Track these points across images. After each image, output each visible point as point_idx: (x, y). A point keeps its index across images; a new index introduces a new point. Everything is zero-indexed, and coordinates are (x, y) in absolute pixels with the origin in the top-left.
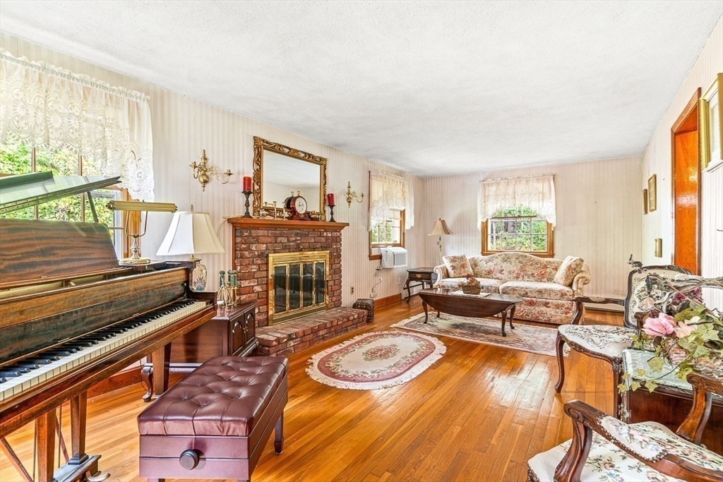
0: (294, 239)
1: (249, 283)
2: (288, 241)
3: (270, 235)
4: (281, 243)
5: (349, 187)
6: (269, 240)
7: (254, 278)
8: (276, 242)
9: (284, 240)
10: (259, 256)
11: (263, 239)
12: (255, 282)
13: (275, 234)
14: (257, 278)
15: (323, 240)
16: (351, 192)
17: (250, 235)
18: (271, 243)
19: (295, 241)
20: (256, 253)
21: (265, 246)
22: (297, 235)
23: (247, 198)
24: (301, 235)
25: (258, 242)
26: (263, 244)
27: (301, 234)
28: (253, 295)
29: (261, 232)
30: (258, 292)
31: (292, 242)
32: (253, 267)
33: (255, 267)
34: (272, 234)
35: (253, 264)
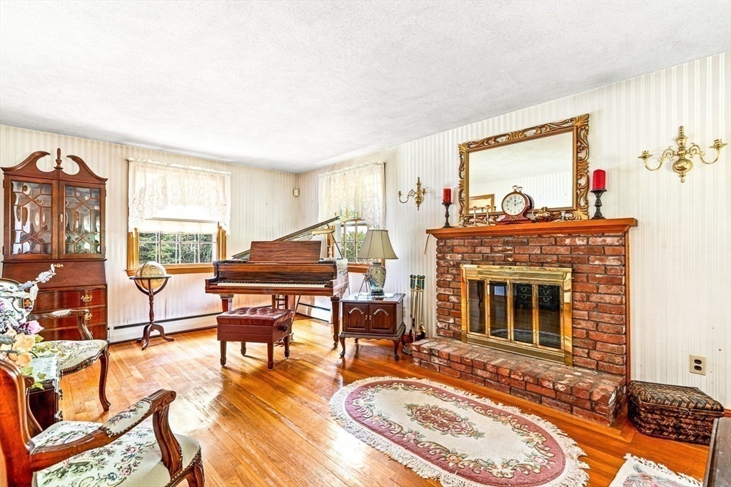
0: (501, 249)
1: (445, 291)
2: (492, 251)
3: (466, 244)
4: (481, 253)
5: (681, 137)
6: (465, 249)
7: (449, 287)
8: (474, 252)
9: (486, 250)
10: (454, 266)
11: (459, 249)
12: (450, 292)
13: (472, 243)
14: (453, 288)
15: (562, 250)
16: (688, 146)
17: (445, 245)
18: (467, 253)
19: (502, 251)
20: (452, 263)
21: (460, 255)
22: (507, 243)
23: (447, 209)
24: (514, 244)
25: (452, 251)
26: (459, 253)
27: (513, 242)
28: (448, 303)
29: (456, 242)
30: (453, 302)
31: (499, 252)
32: (448, 276)
33: (450, 276)
34: (468, 243)
35: (448, 273)
